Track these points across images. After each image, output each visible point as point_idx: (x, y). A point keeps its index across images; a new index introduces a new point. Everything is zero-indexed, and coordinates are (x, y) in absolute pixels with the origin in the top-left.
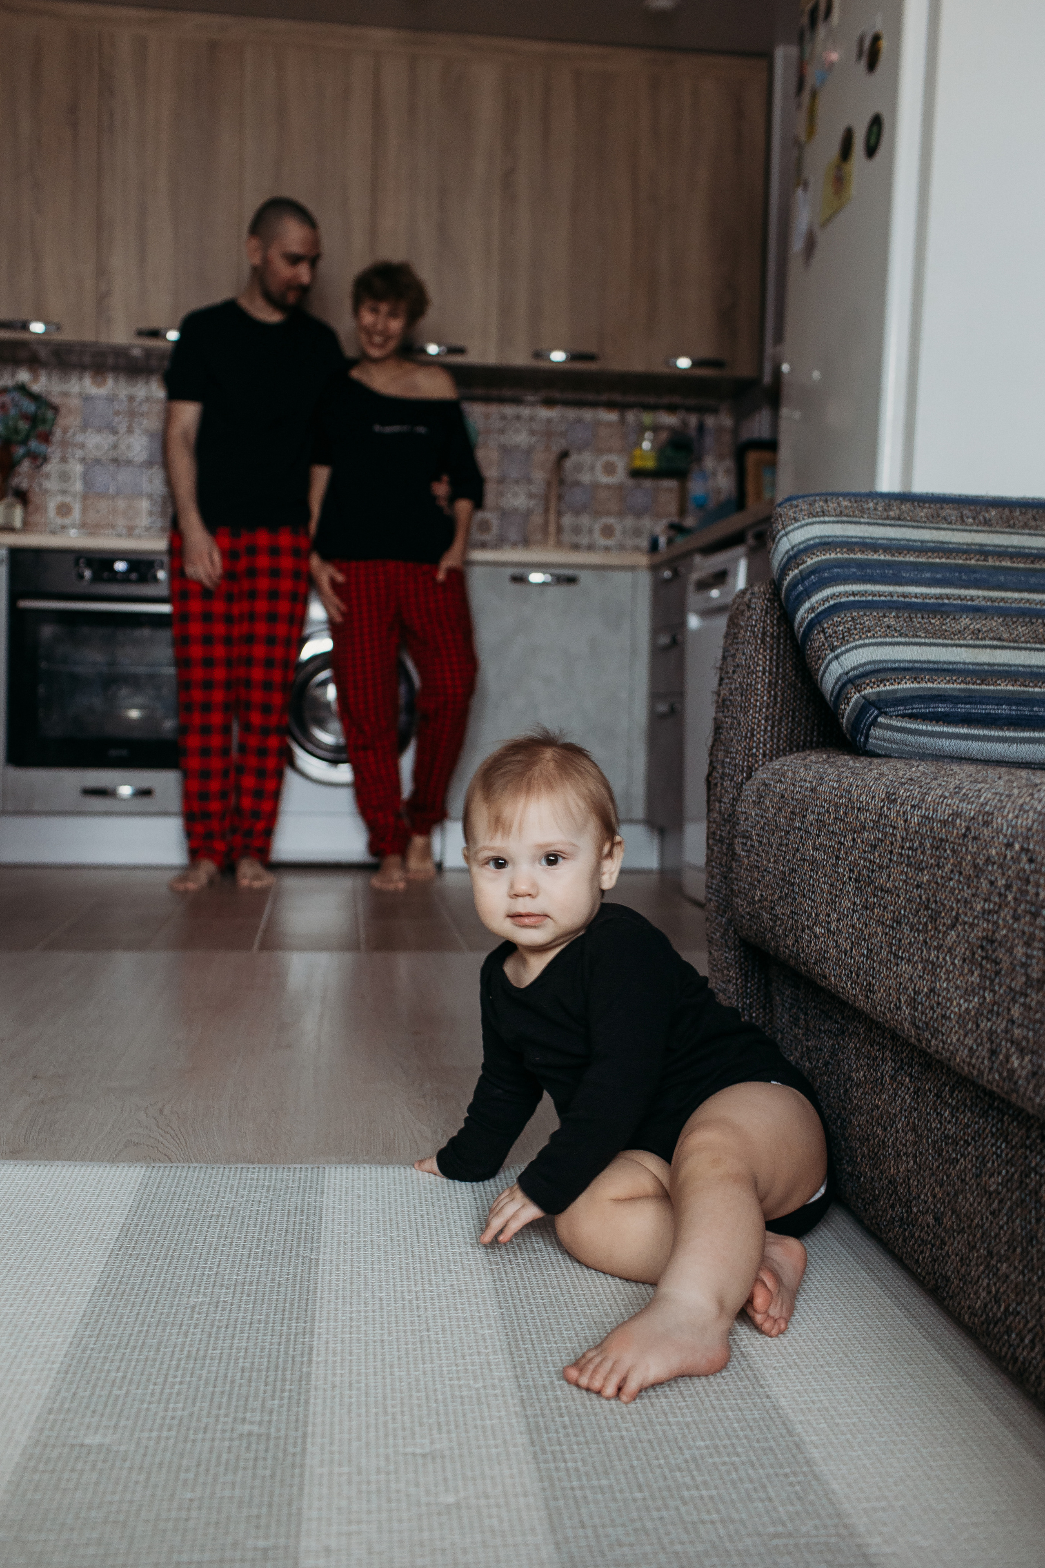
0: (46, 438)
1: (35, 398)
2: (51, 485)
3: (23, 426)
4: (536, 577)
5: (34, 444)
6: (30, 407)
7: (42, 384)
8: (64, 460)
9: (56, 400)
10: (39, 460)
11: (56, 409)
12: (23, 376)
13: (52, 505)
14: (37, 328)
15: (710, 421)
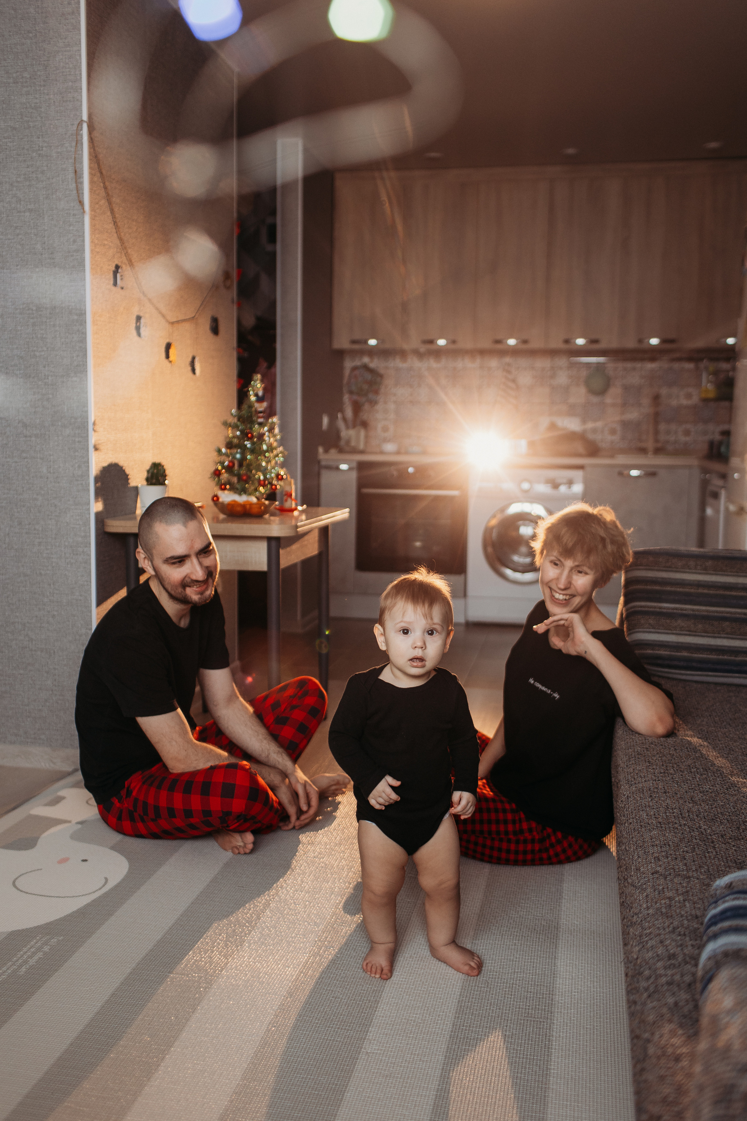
0: (377, 392)
1: (371, 371)
2: (379, 416)
3: (365, 387)
4: (634, 473)
5: (371, 396)
6: (368, 376)
7: (374, 364)
8: (385, 403)
9: (382, 371)
10: (373, 403)
11: (381, 376)
12: (366, 360)
13: (380, 426)
14: (372, 342)
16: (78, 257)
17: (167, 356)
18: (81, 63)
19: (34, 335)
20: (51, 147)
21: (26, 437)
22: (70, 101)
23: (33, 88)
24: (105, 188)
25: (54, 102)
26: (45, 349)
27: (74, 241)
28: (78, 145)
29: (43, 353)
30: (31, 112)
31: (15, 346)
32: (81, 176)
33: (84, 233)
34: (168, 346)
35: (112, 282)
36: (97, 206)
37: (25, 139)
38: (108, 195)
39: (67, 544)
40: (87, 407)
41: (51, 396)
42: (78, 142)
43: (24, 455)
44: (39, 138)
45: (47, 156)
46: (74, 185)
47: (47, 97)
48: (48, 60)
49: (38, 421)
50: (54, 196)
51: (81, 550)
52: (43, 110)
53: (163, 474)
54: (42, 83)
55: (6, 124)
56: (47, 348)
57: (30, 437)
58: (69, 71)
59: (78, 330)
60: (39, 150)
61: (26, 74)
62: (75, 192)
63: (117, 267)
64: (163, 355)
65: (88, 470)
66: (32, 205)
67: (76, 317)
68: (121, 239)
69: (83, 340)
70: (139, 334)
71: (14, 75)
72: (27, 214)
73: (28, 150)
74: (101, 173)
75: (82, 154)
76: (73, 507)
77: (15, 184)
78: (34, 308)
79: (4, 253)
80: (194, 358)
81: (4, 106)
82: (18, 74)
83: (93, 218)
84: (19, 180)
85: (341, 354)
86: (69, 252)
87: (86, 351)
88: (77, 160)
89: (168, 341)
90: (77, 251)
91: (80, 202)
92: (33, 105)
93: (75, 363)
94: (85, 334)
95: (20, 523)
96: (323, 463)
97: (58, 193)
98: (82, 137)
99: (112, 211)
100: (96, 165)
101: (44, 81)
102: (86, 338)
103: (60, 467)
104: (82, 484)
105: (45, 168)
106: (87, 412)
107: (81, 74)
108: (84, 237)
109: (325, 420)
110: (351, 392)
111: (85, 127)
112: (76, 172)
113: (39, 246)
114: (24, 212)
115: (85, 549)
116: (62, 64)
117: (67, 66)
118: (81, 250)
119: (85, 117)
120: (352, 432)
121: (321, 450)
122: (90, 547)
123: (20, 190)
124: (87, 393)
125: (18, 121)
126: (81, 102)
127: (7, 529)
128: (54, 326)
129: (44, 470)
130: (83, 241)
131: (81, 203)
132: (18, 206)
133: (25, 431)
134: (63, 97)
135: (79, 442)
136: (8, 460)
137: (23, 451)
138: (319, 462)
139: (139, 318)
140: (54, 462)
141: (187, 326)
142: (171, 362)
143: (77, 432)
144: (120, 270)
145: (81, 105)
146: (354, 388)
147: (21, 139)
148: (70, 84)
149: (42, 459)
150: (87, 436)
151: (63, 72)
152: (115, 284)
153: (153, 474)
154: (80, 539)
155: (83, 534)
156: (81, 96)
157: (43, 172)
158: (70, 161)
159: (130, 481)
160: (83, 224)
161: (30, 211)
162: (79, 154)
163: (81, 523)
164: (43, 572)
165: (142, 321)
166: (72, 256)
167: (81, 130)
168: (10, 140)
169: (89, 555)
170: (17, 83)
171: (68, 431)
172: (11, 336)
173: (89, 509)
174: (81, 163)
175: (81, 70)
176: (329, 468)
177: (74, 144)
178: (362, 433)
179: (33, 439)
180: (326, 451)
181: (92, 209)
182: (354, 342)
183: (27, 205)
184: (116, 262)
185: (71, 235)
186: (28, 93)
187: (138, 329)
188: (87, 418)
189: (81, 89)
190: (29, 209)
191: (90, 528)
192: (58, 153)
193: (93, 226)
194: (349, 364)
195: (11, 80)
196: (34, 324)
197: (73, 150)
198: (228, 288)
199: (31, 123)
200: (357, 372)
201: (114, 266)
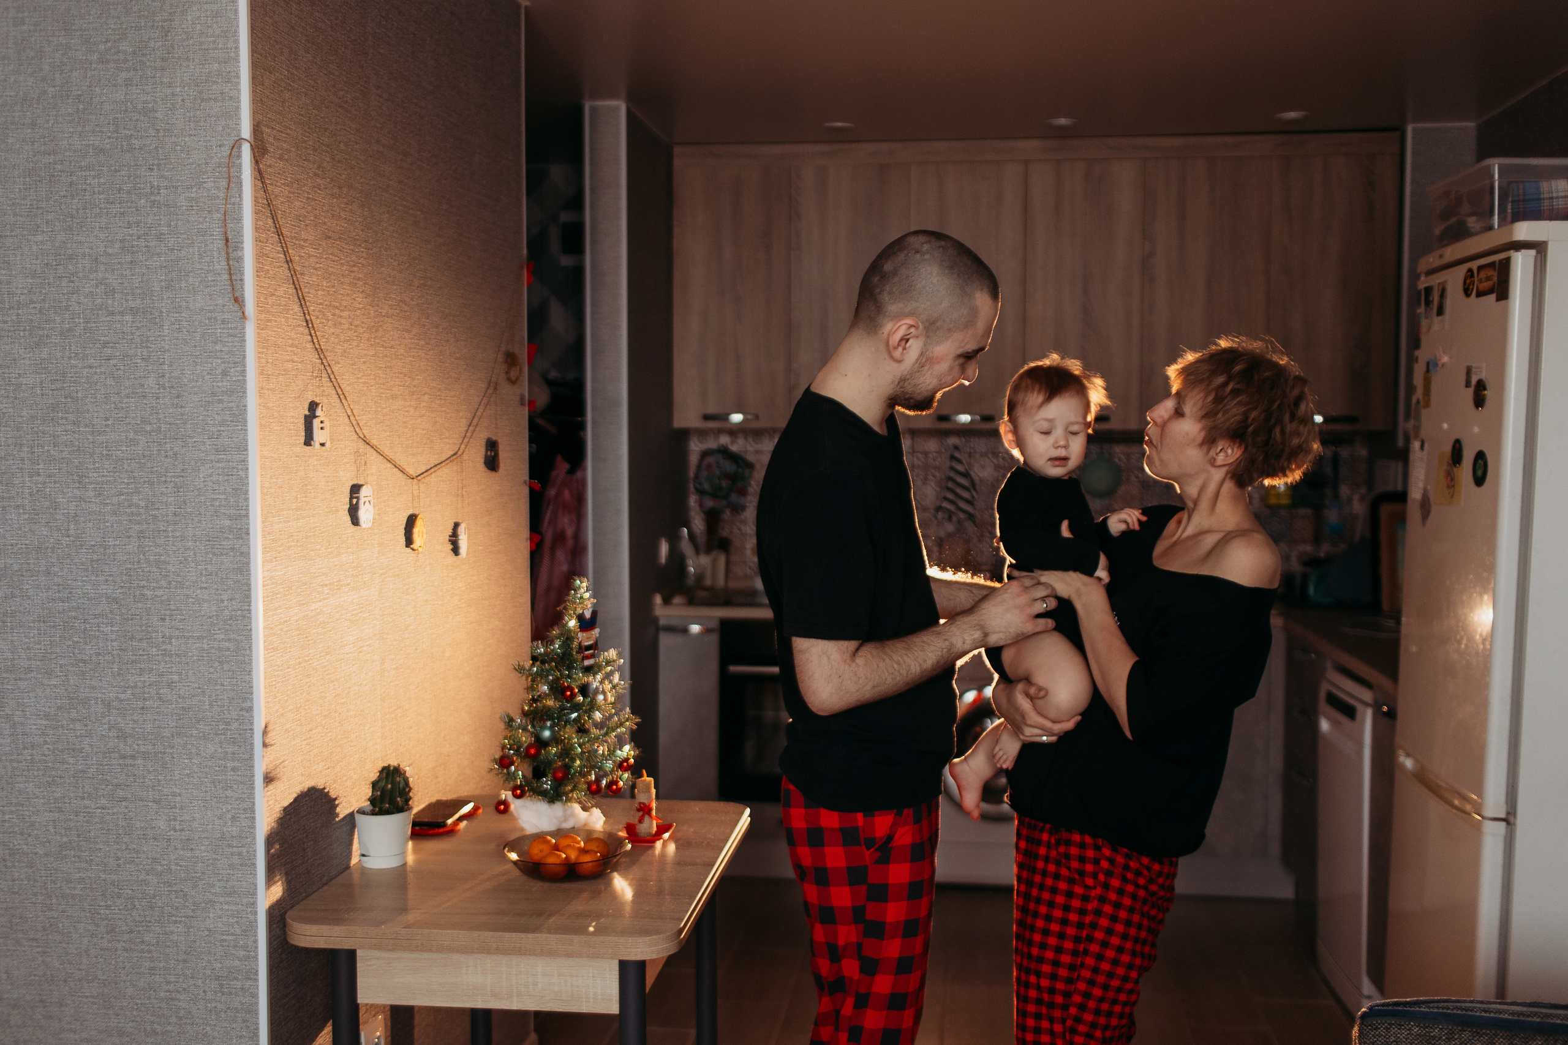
0: (743, 491)
1: (734, 458)
3: (725, 484)
5: (733, 498)
6: (729, 467)
7: (738, 445)
12: (725, 441)
14: (738, 418)
15: (1344, 452)
16: (230, 405)
17: (409, 541)
18: (238, 26)
19: (142, 556)
20: (177, 187)
21: (124, 757)
22: (215, 100)
23: (140, 73)
24: (289, 261)
25: (183, 100)
26: (164, 583)
27: (225, 374)
28: (232, 185)
29: (159, 593)
30: (137, 120)
31: (101, 578)
32: (238, 247)
33: (244, 357)
34: (411, 521)
35: (302, 439)
36: (271, 300)
37: (123, 173)
38: (293, 272)
39: (208, 972)
40: (252, 700)
41: (176, 678)
42: (233, 181)
43: (121, 793)
44: (152, 170)
45: (168, 206)
46: (224, 263)
47: (169, 91)
48: (170, 20)
49: (149, 727)
50: (183, 285)
51: (239, 984)
52: (159, 115)
53: (404, 789)
54: (159, 64)
55: (84, 143)
56: (170, 583)
57: (133, 757)
58: (214, 42)
59: (233, 549)
60: (152, 193)
61: (125, 46)
62: (226, 277)
63: (313, 406)
64: (402, 540)
65: (253, 827)
66: (138, 302)
67: (228, 523)
68: (319, 351)
69: (243, 568)
70: (355, 521)
71: (102, 47)
72: (128, 318)
73: (128, 192)
74: (279, 234)
75: (240, 204)
76: (222, 899)
77: (103, 259)
78: (142, 503)
79: (79, 395)
80: (456, 525)
81: (81, 106)
82: (109, 44)
83: (261, 327)
84: (110, 251)
85: (684, 434)
86: (214, 394)
87: (249, 590)
88: (230, 217)
89: (410, 512)
90: (231, 392)
91: (236, 300)
92: (139, 107)
93: (226, 612)
94: (246, 555)
95: (111, 931)
96: (662, 622)
97: (191, 279)
98: (240, 172)
99: (302, 301)
100: (270, 221)
101: (163, 60)
102: (248, 563)
103: (194, 819)
104: (240, 854)
105: (165, 230)
106: (250, 710)
107: (237, 48)
108: (244, 366)
109: (664, 548)
110: (701, 492)
111: (246, 151)
112: (227, 240)
113: (151, 381)
114: (122, 314)
115: (248, 984)
116: (198, 27)
117: (210, 31)
118: (239, 389)
119: (246, 130)
120: (705, 560)
121: (658, 600)
122: (257, 980)
123: (113, 270)
124: (250, 673)
125: (109, 138)
126: (239, 102)
127: (85, 940)
128: (183, 538)
129: (162, 824)
130: (243, 373)
131: (239, 301)
132: (110, 302)
133: (122, 745)
134: (201, 92)
135: (233, 769)
136: (88, 802)
137: (118, 785)
138: (655, 620)
139: (355, 489)
140: (182, 808)
141: (445, 472)
142: (413, 550)
143: (230, 750)
144: (319, 412)
145: (238, 108)
146: (707, 486)
147: (116, 171)
148: (216, 66)
149: (157, 802)
150: (251, 758)
151: (201, 44)
152: (309, 440)
153: (383, 791)
154: (237, 963)
155: (242, 953)
156: (239, 91)
157: (159, 238)
158: (216, 216)
159: (338, 810)
160: (243, 340)
161: (134, 311)
162: (234, 204)
163: (238, 931)
164: (159, 1028)
165: (364, 492)
166: (221, 401)
167: (239, 157)
168: (92, 173)
169: (255, 996)
170: (108, 62)
171: (211, 748)
172: (95, 557)
173: (254, 904)
174: (239, 220)
175: (237, 41)
176: (671, 629)
177: (224, 183)
178: (722, 560)
179: (140, 762)
180: (667, 601)
181: (260, 307)
182: (707, 417)
183: (127, 301)
184: (310, 397)
185: (219, 361)
186: (128, 83)
187: (353, 512)
188: (252, 724)
189: (238, 77)
190: (131, 309)
191: (256, 942)
192: (190, 199)
193: (263, 343)
194: (696, 447)
195: (95, 57)
196: (141, 535)
197: (222, 195)
198: (513, 382)
199: (136, 142)
200: (710, 460)
201: (307, 406)
